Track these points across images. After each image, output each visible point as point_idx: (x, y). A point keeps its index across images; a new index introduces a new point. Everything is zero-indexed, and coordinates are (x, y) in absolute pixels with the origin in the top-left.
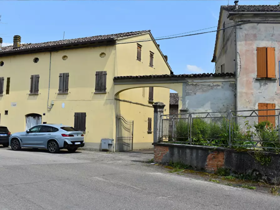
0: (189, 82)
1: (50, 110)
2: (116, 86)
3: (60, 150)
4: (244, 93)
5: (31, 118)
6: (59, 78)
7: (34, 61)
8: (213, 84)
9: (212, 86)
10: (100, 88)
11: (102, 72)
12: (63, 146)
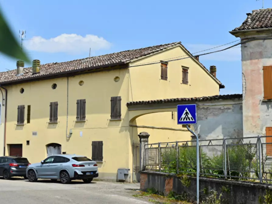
0: (200, 106)
1: (69, 139)
2: (130, 112)
3: (72, 181)
4: (250, 116)
5: (52, 148)
6: (76, 105)
7: (52, 88)
8: (223, 107)
9: (223, 110)
10: (116, 115)
11: (116, 97)
12: (73, 176)
